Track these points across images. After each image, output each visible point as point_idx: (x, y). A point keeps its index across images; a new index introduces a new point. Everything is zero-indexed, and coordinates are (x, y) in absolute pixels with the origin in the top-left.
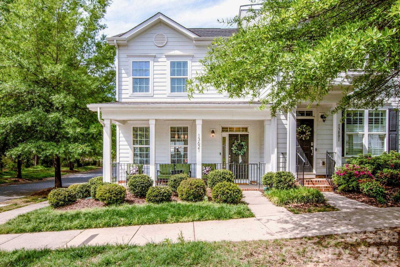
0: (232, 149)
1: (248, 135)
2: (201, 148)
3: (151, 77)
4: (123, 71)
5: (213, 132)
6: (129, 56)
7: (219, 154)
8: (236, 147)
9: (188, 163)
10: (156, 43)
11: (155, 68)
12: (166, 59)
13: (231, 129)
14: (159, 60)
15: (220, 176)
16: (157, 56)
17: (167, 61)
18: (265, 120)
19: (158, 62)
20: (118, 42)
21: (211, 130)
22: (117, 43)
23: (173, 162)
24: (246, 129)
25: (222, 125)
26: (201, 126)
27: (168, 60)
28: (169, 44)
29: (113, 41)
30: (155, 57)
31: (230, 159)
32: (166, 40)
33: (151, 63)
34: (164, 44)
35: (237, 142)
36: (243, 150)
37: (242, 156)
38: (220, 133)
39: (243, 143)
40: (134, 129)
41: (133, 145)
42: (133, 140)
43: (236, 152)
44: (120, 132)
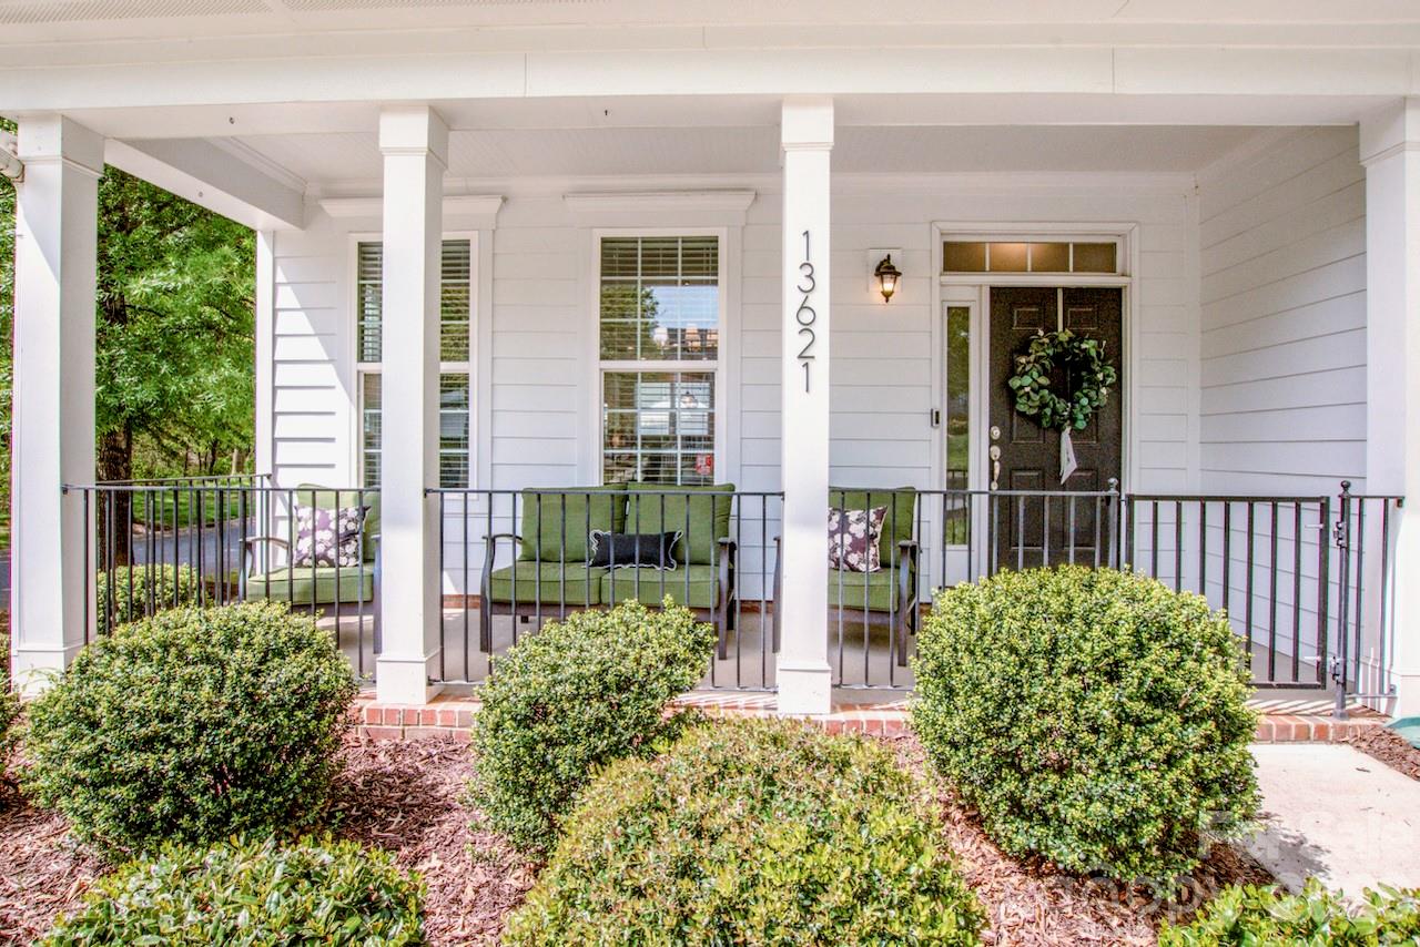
0: (1015, 383)
1: (1116, 294)
2: (822, 351)
5: (886, 269)
7: (927, 417)
8: (1045, 373)
9: (720, 479)
24: (1102, 255)
25: (941, 225)
31: (996, 451)
36: (1086, 395)
37: (1080, 431)
38: (937, 279)
39: (1092, 342)
40: (369, 255)
41: (361, 358)
42: (362, 330)
43: (1043, 406)
44: (281, 278)
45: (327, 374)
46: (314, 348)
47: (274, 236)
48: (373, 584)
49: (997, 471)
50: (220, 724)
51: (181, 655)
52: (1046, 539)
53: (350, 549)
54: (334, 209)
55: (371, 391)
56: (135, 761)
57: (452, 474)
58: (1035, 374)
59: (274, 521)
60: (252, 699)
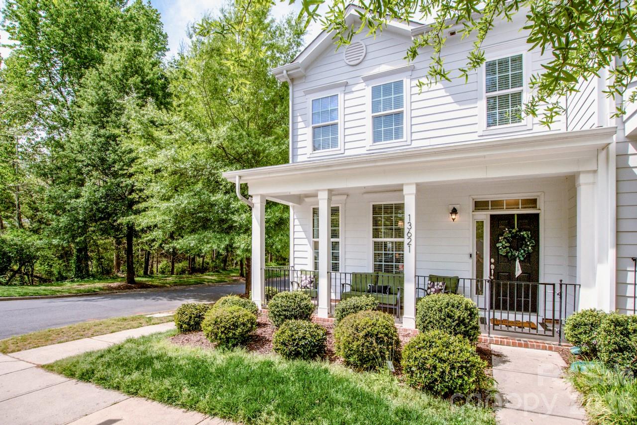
0: (498, 245)
1: (537, 216)
2: (413, 243)
3: (340, 121)
4: (300, 119)
5: (454, 211)
6: (307, 93)
7: (469, 256)
8: (508, 241)
10: (347, 61)
11: (348, 104)
12: (364, 84)
13: (496, 204)
14: (354, 89)
15: (441, 311)
16: (350, 82)
17: (366, 87)
18: (579, 173)
19: (353, 92)
20: (289, 73)
21: (451, 208)
22: (288, 75)
23: (378, 268)
24: (533, 202)
25: (474, 197)
26: (414, 197)
27: (367, 85)
28: (369, 56)
29: (283, 73)
30: (346, 84)
31: (493, 267)
32: (364, 51)
33: (341, 97)
34: (362, 58)
35: (510, 232)
36: (524, 249)
37: (522, 261)
38: (471, 213)
39: (525, 232)
40: (315, 212)
41: (313, 238)
42: (313, 230)
43: (507, 253)
44: (295, 217)
45: (306, 241)
46: (303, 235)
47: (294, 207)
48: (317, 293)
49: (493, 273)
50: (295, 309)
51: (289, 298)
52: (508, 295)
53: (312, 285)
54: (307, 200)
55: (316, 246)
56: (284, 313)
57: (335, 268)
58: (504, 243)
59: (294, 277)
60: (299, 306)
